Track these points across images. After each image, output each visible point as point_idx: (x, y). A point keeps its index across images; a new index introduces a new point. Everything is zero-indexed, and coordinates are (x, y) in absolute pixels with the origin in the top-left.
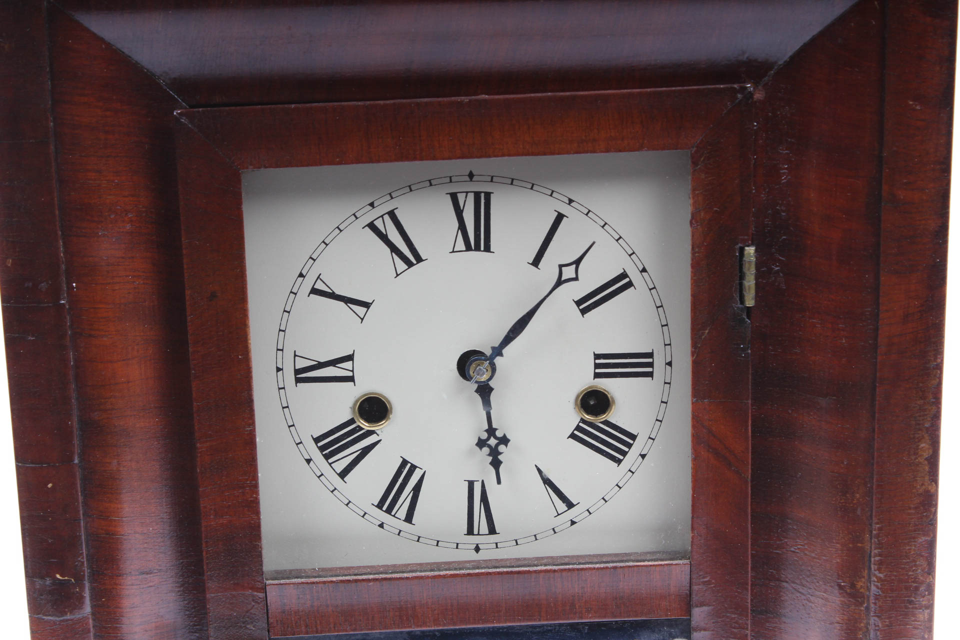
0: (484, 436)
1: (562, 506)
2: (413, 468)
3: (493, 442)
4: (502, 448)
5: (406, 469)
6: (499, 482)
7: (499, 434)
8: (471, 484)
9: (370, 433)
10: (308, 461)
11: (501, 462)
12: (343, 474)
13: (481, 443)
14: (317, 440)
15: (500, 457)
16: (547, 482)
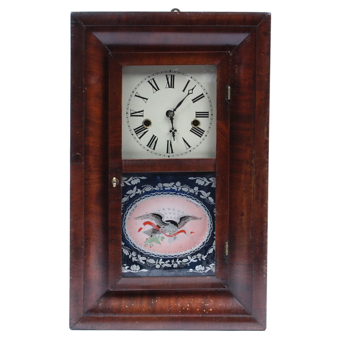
0: (171, 129)
1: (188, 147)
2: (155, 137)
3: (173, 131)
4: (175, 132)
5: (154, 137)
6: (174, 140)
7: (174, 129)
8: (168, 141)
9: (147, 128)
10: (132, 135)
11: (175, 136)
12: (140, 138)
13: (171, 131)
14: (134, 130)
15: (175, 134)
16: (185, 141)
